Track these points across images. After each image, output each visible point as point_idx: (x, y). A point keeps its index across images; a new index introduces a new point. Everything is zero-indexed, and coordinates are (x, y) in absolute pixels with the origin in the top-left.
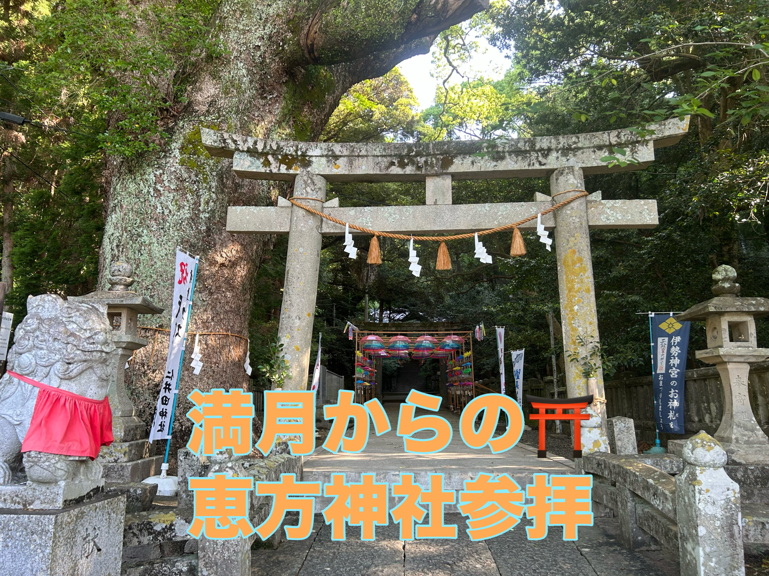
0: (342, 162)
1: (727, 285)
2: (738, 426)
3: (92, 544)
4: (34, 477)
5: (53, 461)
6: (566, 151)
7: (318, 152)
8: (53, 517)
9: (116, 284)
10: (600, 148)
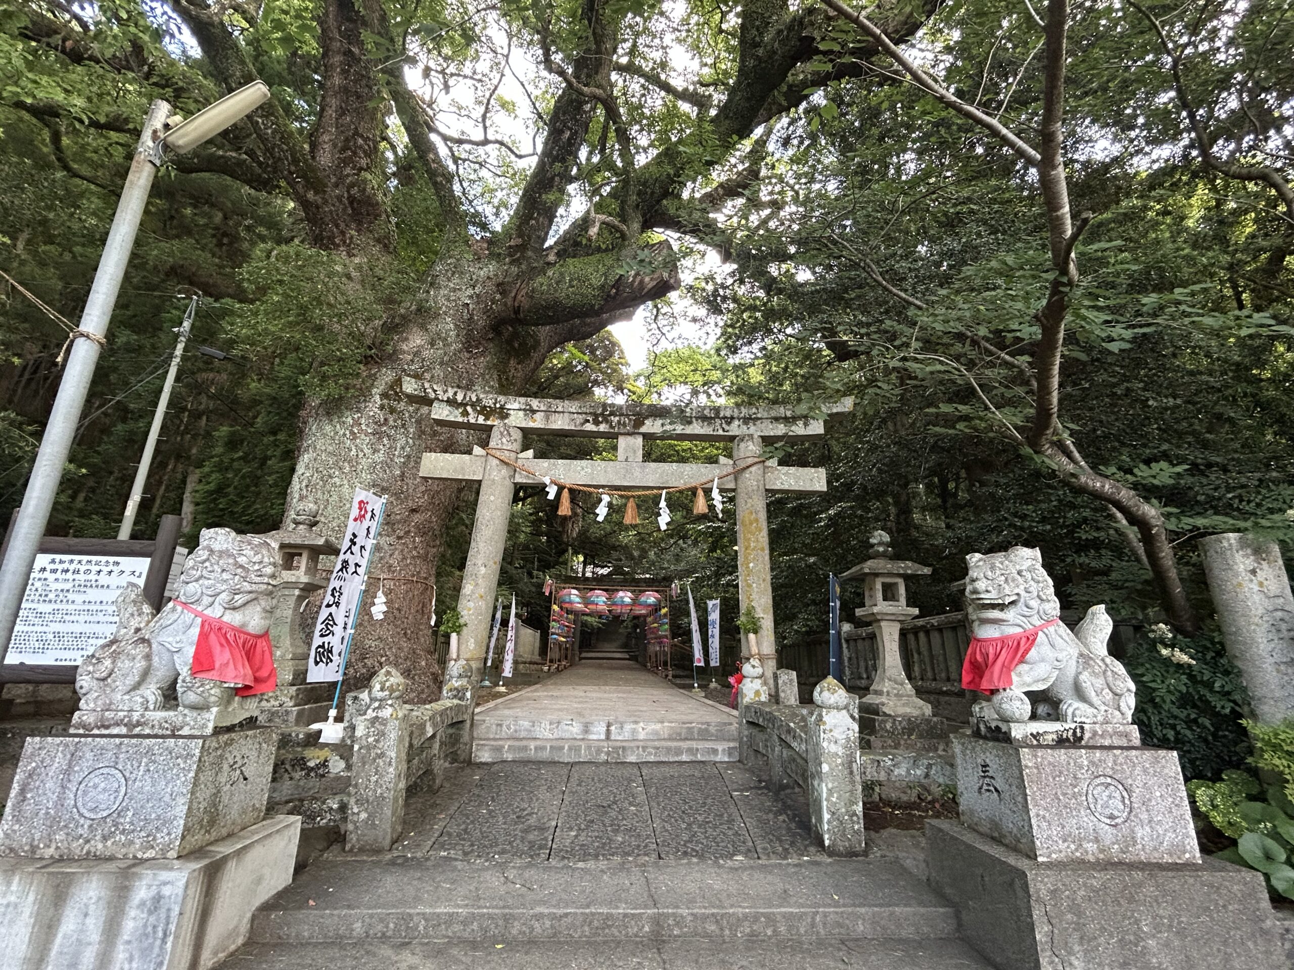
0: (538, 416)
1: (881, 549)
2: (890, 680)
3: (238, 772)
4: (187, 703)
5: (208, 687)
6: (747, 420)
7: (516, 406)
8: (200, 741)
9: (300, 523)
10: (776, 419)
